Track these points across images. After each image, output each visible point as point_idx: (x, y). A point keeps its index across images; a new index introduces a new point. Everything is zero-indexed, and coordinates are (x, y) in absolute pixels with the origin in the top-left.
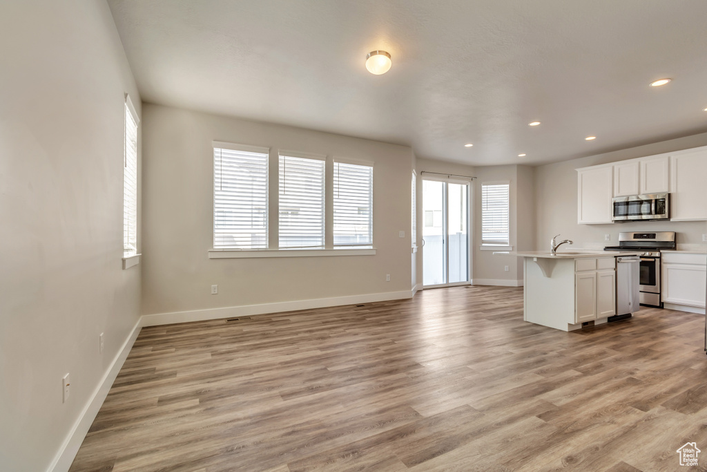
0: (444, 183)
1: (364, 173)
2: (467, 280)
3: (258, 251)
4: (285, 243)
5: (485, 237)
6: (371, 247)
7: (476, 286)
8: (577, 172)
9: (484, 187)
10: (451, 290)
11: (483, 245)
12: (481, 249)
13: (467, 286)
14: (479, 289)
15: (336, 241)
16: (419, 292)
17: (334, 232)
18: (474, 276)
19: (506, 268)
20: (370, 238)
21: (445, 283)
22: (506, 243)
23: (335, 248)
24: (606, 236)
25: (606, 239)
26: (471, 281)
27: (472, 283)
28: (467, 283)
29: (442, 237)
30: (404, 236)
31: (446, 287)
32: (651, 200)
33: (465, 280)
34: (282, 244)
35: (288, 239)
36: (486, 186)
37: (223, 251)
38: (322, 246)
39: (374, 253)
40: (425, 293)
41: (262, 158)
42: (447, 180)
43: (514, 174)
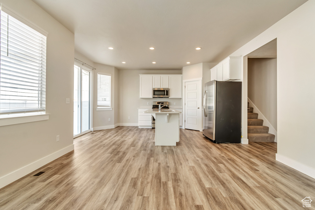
0: (79, 68)
2: (89, 129)
5: (99, 103)
8: (139, 76)
9: (99, 75)
11: (98, 107)
12: (97, 110)
13: (91, 133)
18: (94, 126)
19: (109, 119)
22: (109, 106)
24: (148, 103)
25: (148, 104)
27: (92, 130)
30: (69, 103)
31: (81, 136)
32: (165, 90)
33: (88, 129)
36: (100, 75)
39: (47, 118)
42: (82, 66)
43: (113, 71)
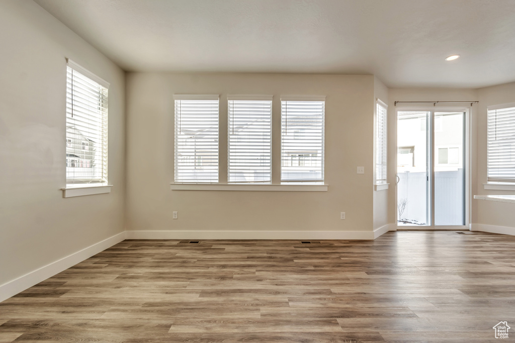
0: (429, 113)
1: (316, 109)
2: (464, 224)
3: (211, 184)
4: (234, 178)
5: (492, 173)
6: (322, 183)
7: (476, 232)
9: (490, 112)
10: (437, 235)
11: (489, 183)
12: (486, 188)
13: (461, 232)
14: (477, 238)
15: (283, 177)
16: (391, 233)
17: (282, 168)
18: (474, 220)
20: (322, 174)
21: (429, 225)
23: (282, 183)
26: (469, 226)
27: (470, 228)
28: (464, 227)
29: (425, 174)
30: (363, 173)
31: (431, 230)
33: (460, 223)
34: (232, 179)
35: (237, 175)
36: (493, 111)
37: (183, 184)
38: (270, 181)
39: (326, 189)
40: (400, 235)
41: (213, 105)
